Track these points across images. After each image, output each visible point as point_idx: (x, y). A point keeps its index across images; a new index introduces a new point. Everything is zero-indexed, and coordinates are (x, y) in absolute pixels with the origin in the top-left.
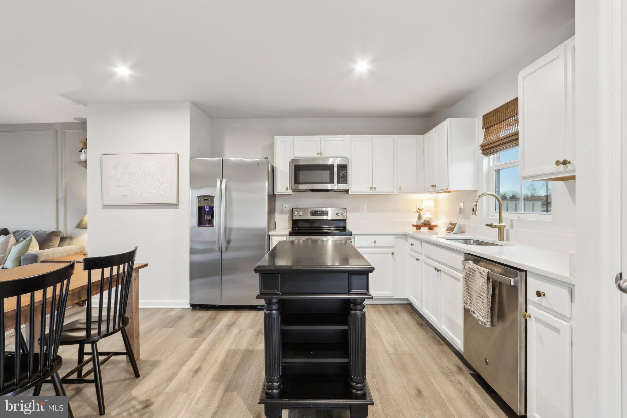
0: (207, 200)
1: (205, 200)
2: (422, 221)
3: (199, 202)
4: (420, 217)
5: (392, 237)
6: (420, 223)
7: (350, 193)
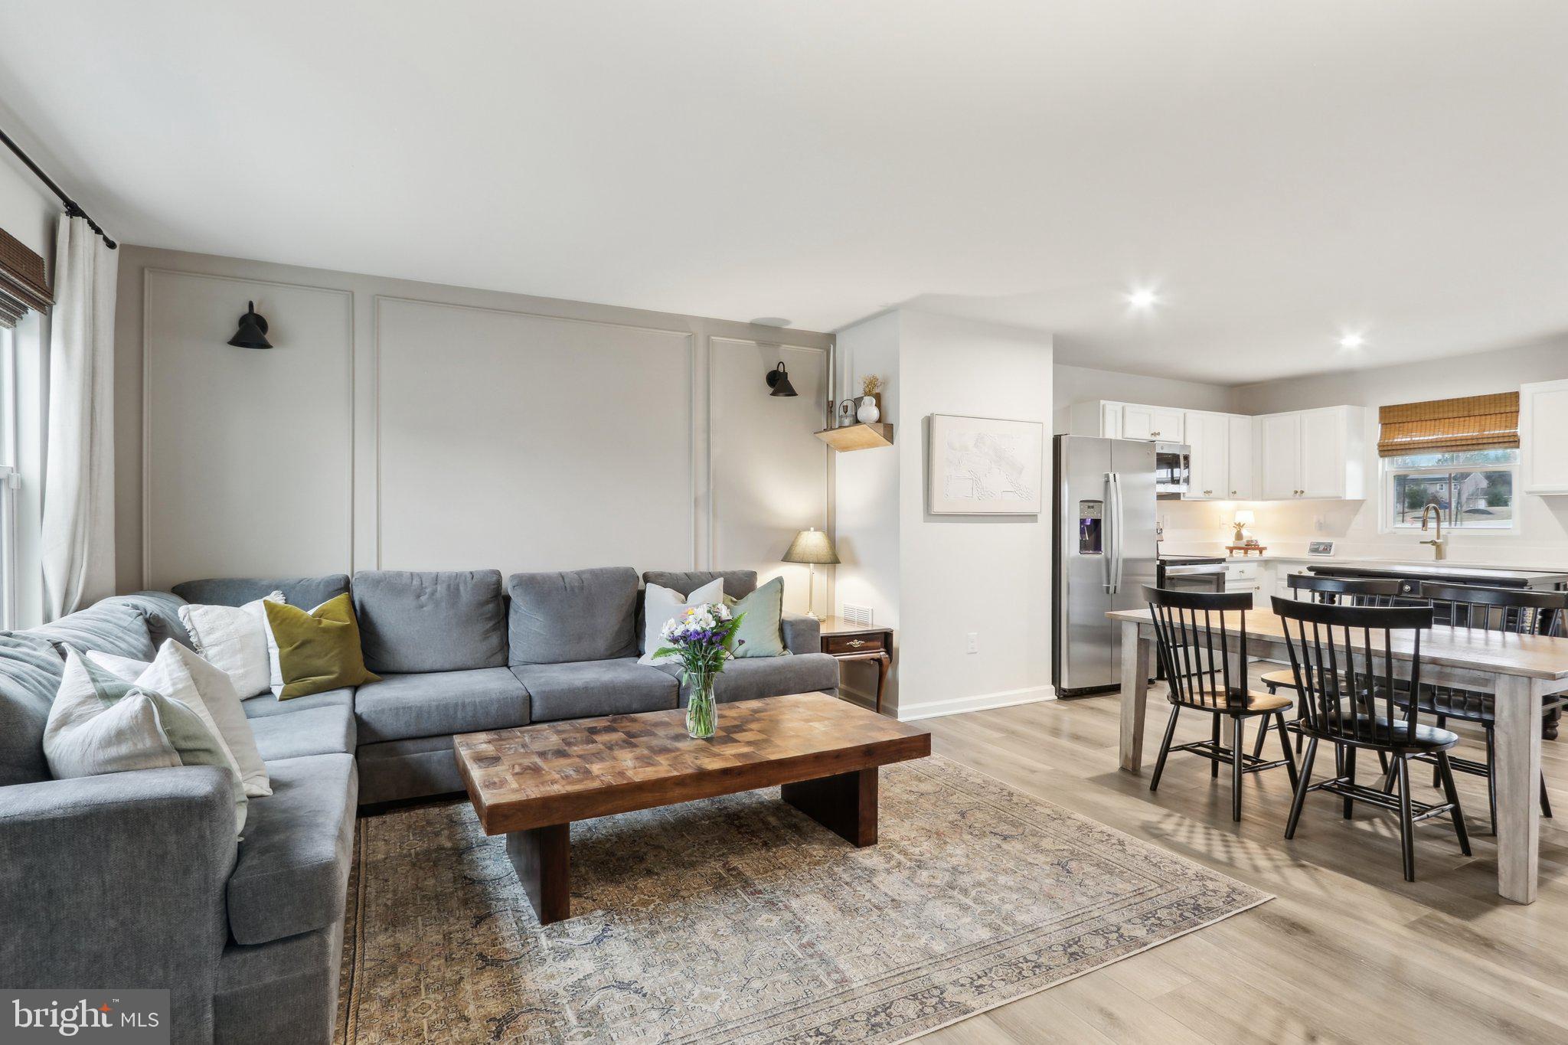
0: (1093, 507)
1: (1089, 507)
2: (1245, 540)
3: (1082, 511)
4: (1239, 536)
5: (1256, 564)
6: (1242, 543)
7: (1182, 498)
